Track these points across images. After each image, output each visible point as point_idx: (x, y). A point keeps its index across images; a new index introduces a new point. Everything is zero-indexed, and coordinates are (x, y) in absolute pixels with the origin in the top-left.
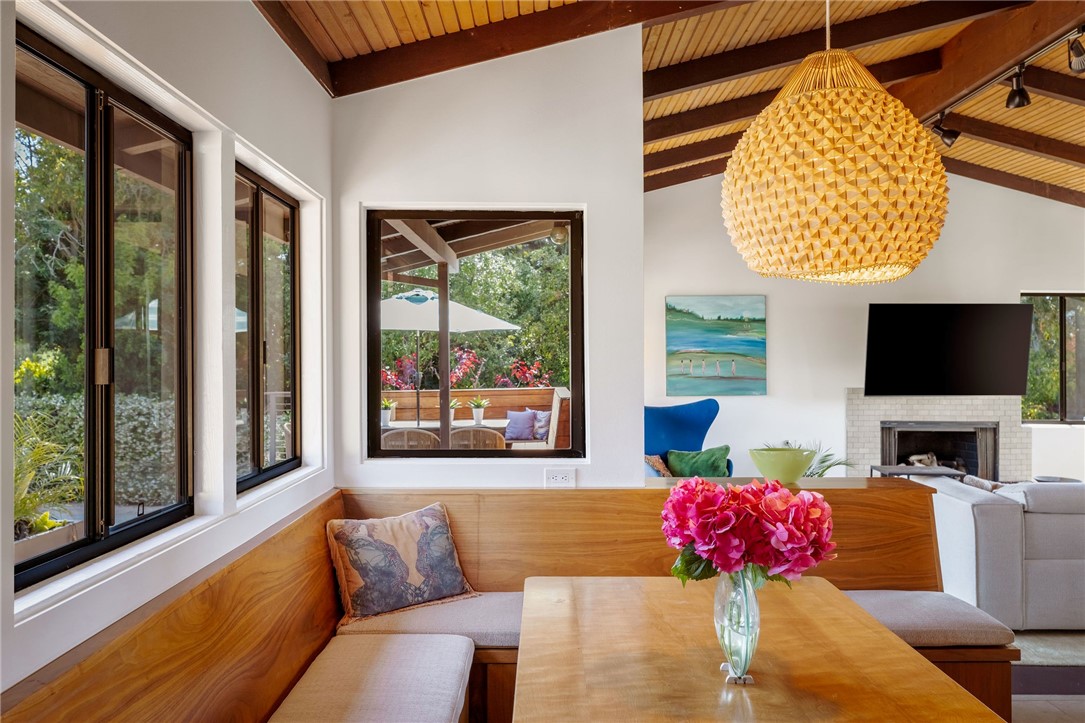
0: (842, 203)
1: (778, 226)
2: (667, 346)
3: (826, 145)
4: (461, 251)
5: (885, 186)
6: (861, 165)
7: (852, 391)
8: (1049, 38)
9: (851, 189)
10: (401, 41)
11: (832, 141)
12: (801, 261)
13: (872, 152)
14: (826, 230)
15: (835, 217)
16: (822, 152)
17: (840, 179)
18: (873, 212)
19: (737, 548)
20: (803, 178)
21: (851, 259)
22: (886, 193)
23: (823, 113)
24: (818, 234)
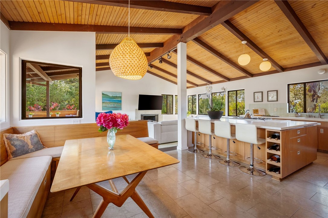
0: (131, 63)
1: (119, 66)
2: (102, 101)
3: (128, 52)
4: (53, 79)
5: (138, 61)
6: (134, 57)
7: (136, 109)
8: (165, 53)
9: (132, 61)
10: (32, 21)
11: (129, 52)
12: (124, 73)
13: (136, 55)
14: (128, 67)
15: (129, 65)
16: (127, 53)
17: (130, 58)
18: (136, 65)
19: (111, 124)
20: (124, 58)
21: (132, 73)
22: (138, 62)
23: (128, 47)
24: (127, 68)
